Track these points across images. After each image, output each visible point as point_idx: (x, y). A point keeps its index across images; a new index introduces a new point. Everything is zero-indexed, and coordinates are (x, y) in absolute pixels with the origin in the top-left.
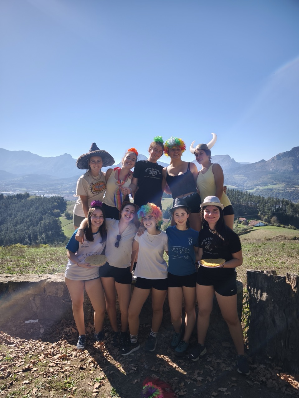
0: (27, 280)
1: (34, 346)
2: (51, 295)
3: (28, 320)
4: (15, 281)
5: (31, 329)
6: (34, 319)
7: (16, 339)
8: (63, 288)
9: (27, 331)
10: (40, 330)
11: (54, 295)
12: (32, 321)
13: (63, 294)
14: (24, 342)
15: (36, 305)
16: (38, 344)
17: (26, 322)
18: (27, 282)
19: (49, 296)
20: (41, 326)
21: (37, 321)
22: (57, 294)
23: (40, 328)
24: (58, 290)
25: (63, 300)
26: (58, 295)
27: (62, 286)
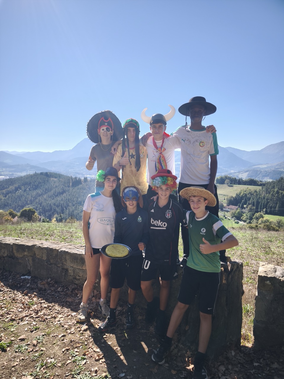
0: (24, 244)
1: (14, 295)
2: (39, 257)
3: (24, 275)
4: (17, 243)
5: (21, 283)
6: (28, 276)
7: (7, 288)
8: (46, 252)
9: (17, 284)
10: (27, 284)
11: (41, 258)
12: (26, 277)
13: (46, 258)
14: (10, 291)
15: (30, 265)
16: (18, 295)
17: (21, 277)
18: (24, 245)
19: (38, 258)
20: (30, 282)
21: (30, 277)
22: (42, 257)
23: (28, 283)
24: (43, 254)
25: (47, 263)
26: (43, 259)
27: (45, 251)
